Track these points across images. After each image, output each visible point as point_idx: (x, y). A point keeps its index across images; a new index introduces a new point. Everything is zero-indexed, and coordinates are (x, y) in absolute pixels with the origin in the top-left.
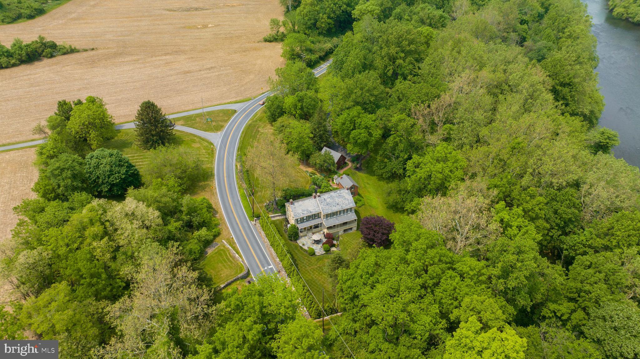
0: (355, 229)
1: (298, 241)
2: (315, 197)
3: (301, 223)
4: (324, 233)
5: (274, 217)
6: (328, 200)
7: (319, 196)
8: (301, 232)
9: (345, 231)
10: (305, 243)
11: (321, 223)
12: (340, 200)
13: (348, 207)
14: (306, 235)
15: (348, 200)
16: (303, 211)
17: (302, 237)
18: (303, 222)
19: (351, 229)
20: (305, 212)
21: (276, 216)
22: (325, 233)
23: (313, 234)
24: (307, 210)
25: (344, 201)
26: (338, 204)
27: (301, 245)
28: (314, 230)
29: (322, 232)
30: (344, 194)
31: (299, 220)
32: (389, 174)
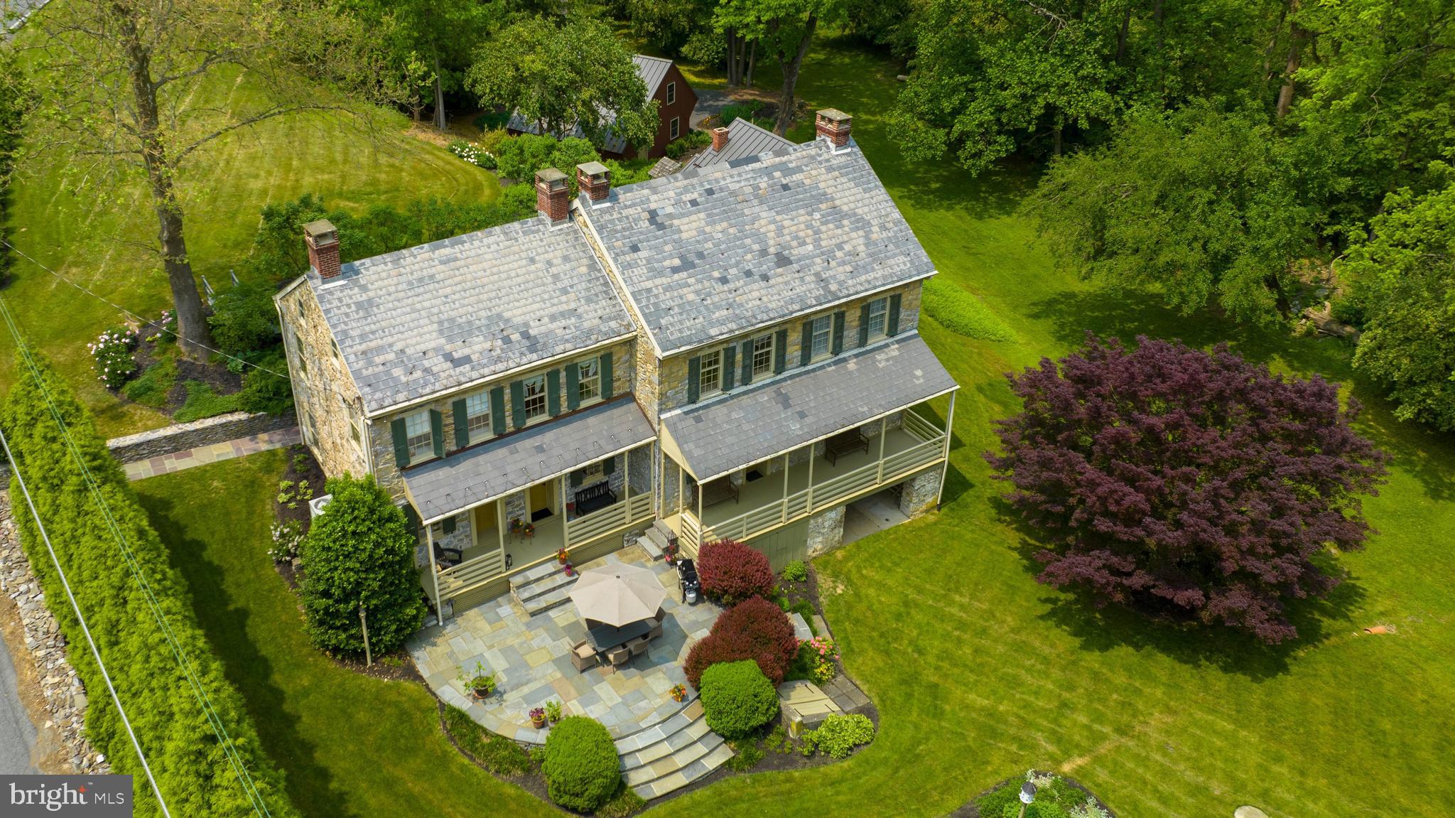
0: (930, 490)
1: (425, 660)
2: (562, 209)
3: (444, 459)
4: (672, 547)
5: (178, 445)
6: (690, 227)
7: (601, 190)
8: (450, 557)
9: (855, 512)
10: (497, 666)
11: (640, 455)
12: (796, 223)
13: (874, 281)
14: (502, 589)
15: (861, 224)
16: (454, 329)
17: (457, 606)
18: (464, 450)
19: (894, 495)
20: (477, 346)
21: (205, 437)
22: (691, 550)
23: (571, 564)
24: (499, 329)
25: (829, 238)
26: (783, 261)
27: (455, 695)
28: (576, 533)
29: (651, 545)
30: (825, 181)
31: (419, 426)
32: (1003, 146)
